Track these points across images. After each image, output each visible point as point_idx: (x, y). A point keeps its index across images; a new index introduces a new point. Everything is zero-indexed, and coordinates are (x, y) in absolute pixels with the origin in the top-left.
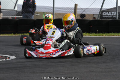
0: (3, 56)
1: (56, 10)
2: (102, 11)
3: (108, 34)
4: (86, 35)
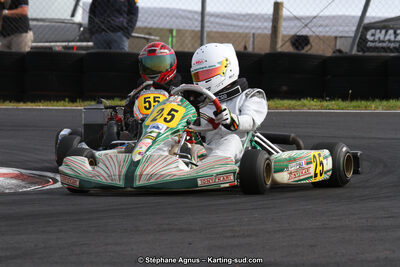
0: (34, 176)
1: (211, 23)
2: (364, 27)
3: (385, 103)
4: (311, 106)
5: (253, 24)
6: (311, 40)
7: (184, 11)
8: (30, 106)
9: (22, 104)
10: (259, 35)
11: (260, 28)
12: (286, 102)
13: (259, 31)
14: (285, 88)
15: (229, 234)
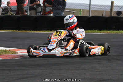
1: (92, 7)
4: (122, 32)
5: (105, 8)
6: (122, 13)
7: (84, 4)
8: (38, 32)
9: (36, 31)
10: (107, 11)
11: (107, 9)
12: (115, 31)
13: (107, 10)
14: (114, 27)
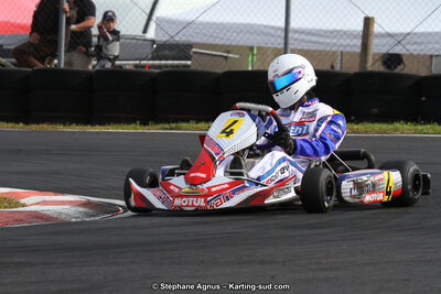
0: (103, 204)
1: (296, 40)
4: (404, 130)
5: (341, 41)
6: (404, 59)
7: (266, 27)
8: (98, 129)
9: (89, 127)
10: (348, 52)
11: (348, 45)
12: (378, 126)
13: (348, 49)
14: (375, 110)
15: (314, 267)
